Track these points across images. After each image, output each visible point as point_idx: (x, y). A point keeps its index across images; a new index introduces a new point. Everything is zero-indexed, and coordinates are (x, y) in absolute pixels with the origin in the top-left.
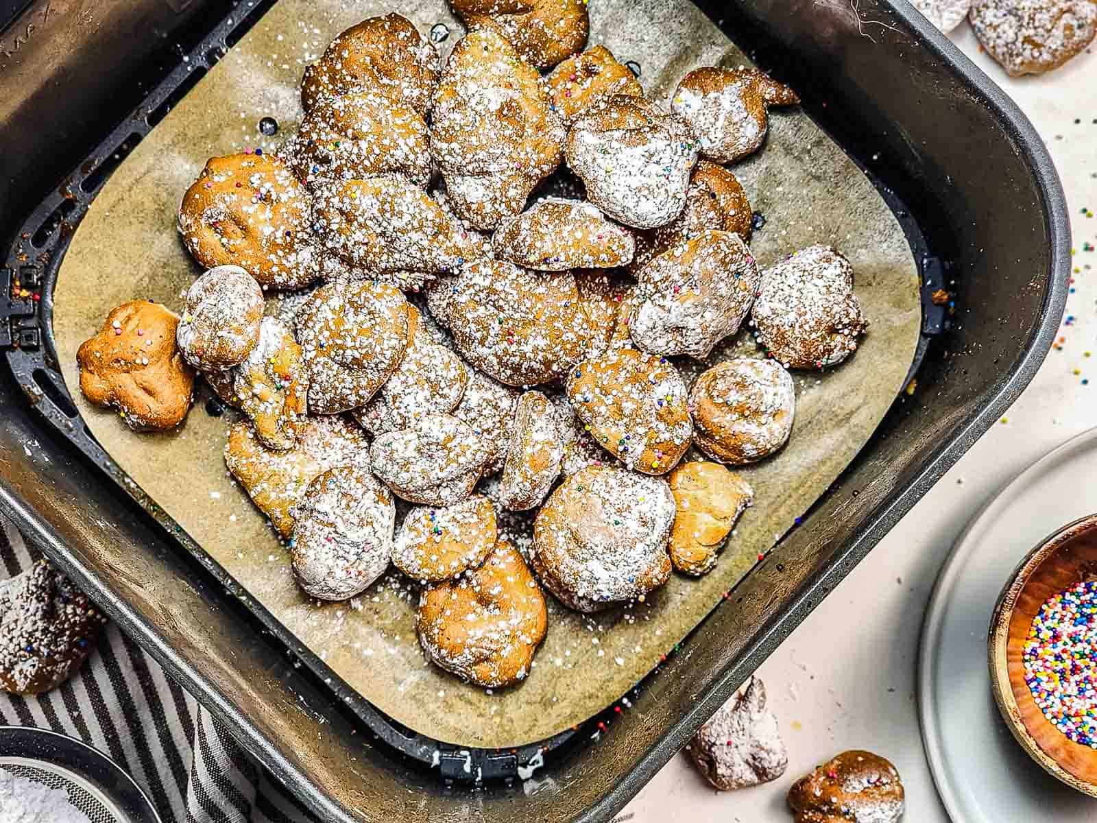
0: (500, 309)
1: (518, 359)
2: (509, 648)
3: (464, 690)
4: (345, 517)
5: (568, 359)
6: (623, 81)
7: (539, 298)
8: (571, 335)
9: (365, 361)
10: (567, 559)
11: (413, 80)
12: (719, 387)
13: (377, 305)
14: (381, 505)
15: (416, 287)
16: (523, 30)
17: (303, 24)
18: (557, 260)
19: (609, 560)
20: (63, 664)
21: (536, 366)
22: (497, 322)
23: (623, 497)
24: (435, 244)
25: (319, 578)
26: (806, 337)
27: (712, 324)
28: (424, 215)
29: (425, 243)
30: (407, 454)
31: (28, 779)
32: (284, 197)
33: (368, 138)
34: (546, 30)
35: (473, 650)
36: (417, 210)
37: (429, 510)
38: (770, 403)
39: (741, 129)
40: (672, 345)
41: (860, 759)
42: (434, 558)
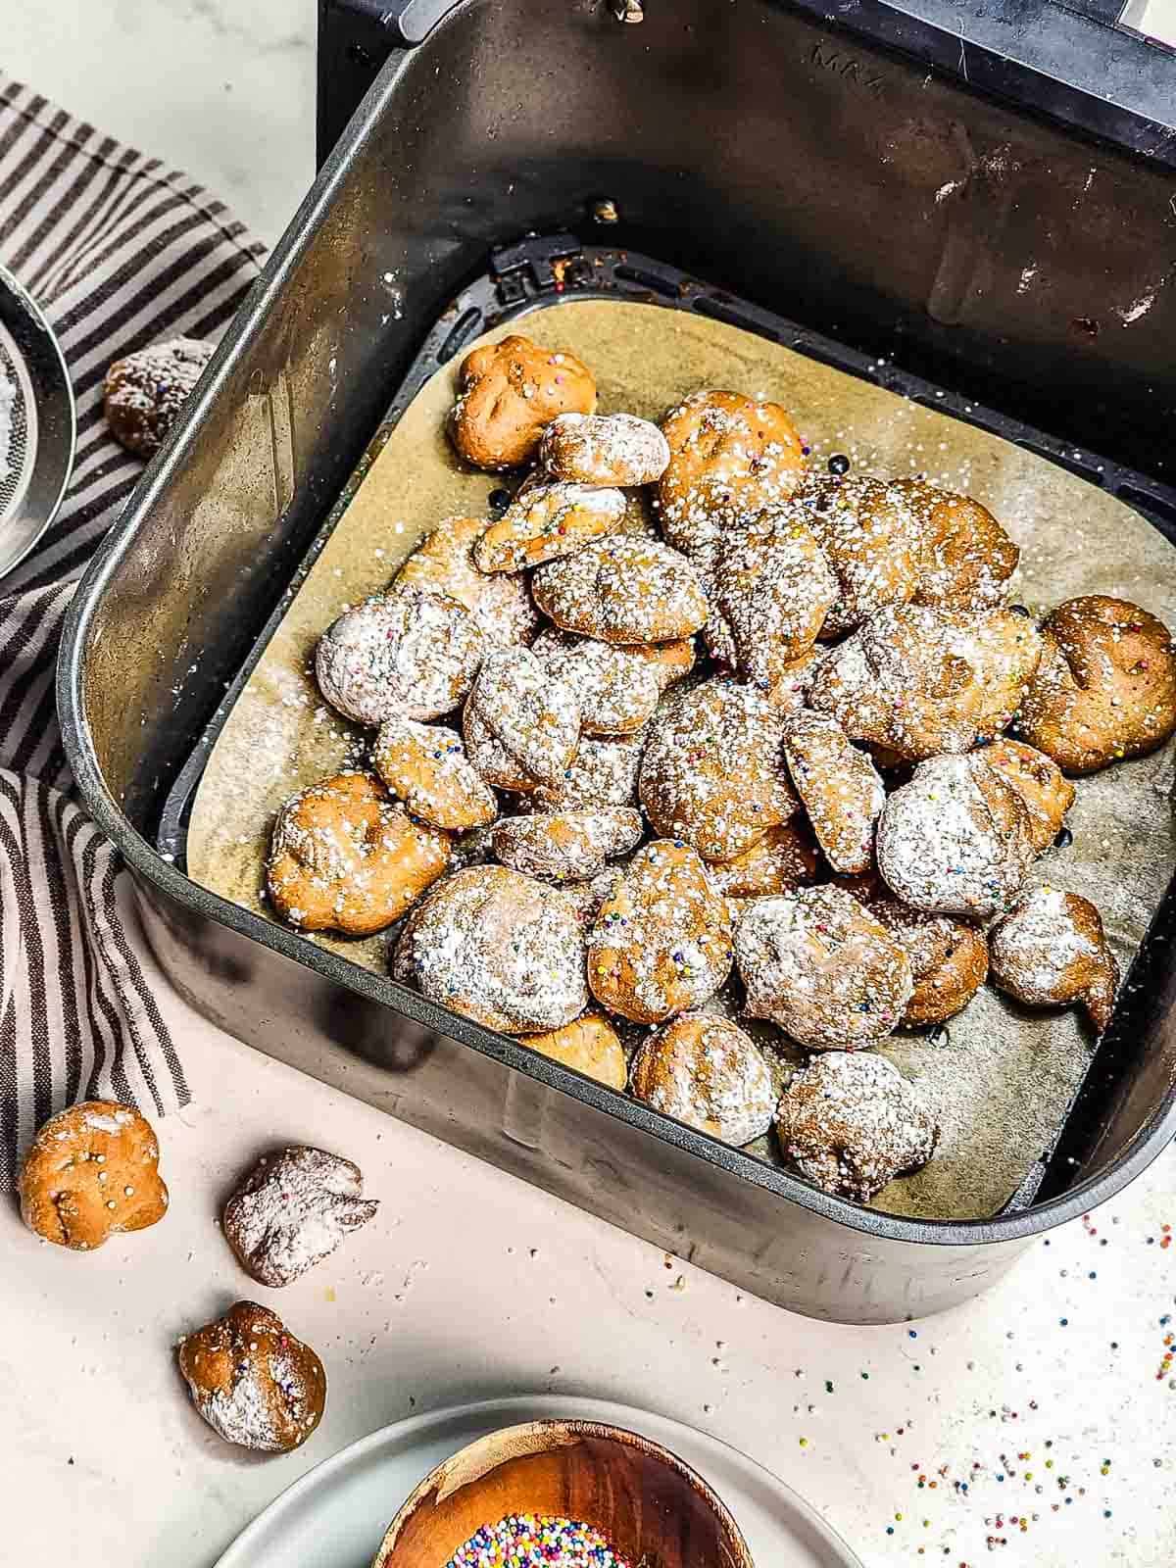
0: (726, 733)
1: (674, 773)
2: (324, 885)
3: (255, 863)
4: (422, 641)
5: (693, 836)
6: (1044, 817)
7: (754, 775)
8: (722, 827)
9: (610, 597)
10: (455, 906)
11: (952, 583)
12: (722, 1035)
13: (681, 593)
14: (448, 685)
15: (716, 651)
16: (1057, 687)
17: (968, 465)
18: (805, 770)
19: (468, 950)
20: (154, 438)
21: (672, 798)
22: (709, 735)
23: (550, 948)
24: (774, 642)
25: (340, 640)
26: (820, 1117)
27: (795, 992)
28: (802, 612)
29: (771, 628)
30: (519, 682)
31: (11, 427)
32: (765, 484)
33: (866, 535)
34: (1067, 712)
35: (309, 840)
36: (806, 602)
37: (459, 744)
38: (725, 1103)
39: (1041, 968)
40: (753, 957)
41: (315, 1370)
42: (406, 756)
